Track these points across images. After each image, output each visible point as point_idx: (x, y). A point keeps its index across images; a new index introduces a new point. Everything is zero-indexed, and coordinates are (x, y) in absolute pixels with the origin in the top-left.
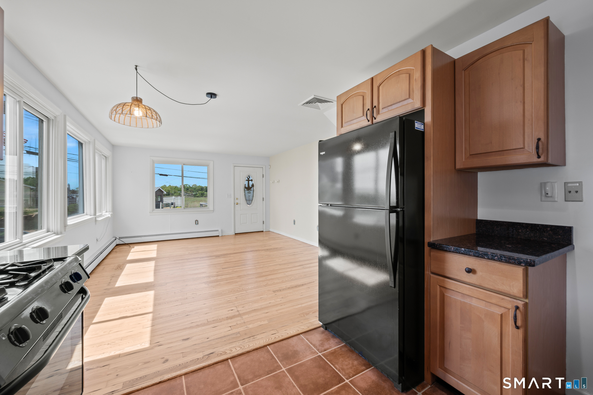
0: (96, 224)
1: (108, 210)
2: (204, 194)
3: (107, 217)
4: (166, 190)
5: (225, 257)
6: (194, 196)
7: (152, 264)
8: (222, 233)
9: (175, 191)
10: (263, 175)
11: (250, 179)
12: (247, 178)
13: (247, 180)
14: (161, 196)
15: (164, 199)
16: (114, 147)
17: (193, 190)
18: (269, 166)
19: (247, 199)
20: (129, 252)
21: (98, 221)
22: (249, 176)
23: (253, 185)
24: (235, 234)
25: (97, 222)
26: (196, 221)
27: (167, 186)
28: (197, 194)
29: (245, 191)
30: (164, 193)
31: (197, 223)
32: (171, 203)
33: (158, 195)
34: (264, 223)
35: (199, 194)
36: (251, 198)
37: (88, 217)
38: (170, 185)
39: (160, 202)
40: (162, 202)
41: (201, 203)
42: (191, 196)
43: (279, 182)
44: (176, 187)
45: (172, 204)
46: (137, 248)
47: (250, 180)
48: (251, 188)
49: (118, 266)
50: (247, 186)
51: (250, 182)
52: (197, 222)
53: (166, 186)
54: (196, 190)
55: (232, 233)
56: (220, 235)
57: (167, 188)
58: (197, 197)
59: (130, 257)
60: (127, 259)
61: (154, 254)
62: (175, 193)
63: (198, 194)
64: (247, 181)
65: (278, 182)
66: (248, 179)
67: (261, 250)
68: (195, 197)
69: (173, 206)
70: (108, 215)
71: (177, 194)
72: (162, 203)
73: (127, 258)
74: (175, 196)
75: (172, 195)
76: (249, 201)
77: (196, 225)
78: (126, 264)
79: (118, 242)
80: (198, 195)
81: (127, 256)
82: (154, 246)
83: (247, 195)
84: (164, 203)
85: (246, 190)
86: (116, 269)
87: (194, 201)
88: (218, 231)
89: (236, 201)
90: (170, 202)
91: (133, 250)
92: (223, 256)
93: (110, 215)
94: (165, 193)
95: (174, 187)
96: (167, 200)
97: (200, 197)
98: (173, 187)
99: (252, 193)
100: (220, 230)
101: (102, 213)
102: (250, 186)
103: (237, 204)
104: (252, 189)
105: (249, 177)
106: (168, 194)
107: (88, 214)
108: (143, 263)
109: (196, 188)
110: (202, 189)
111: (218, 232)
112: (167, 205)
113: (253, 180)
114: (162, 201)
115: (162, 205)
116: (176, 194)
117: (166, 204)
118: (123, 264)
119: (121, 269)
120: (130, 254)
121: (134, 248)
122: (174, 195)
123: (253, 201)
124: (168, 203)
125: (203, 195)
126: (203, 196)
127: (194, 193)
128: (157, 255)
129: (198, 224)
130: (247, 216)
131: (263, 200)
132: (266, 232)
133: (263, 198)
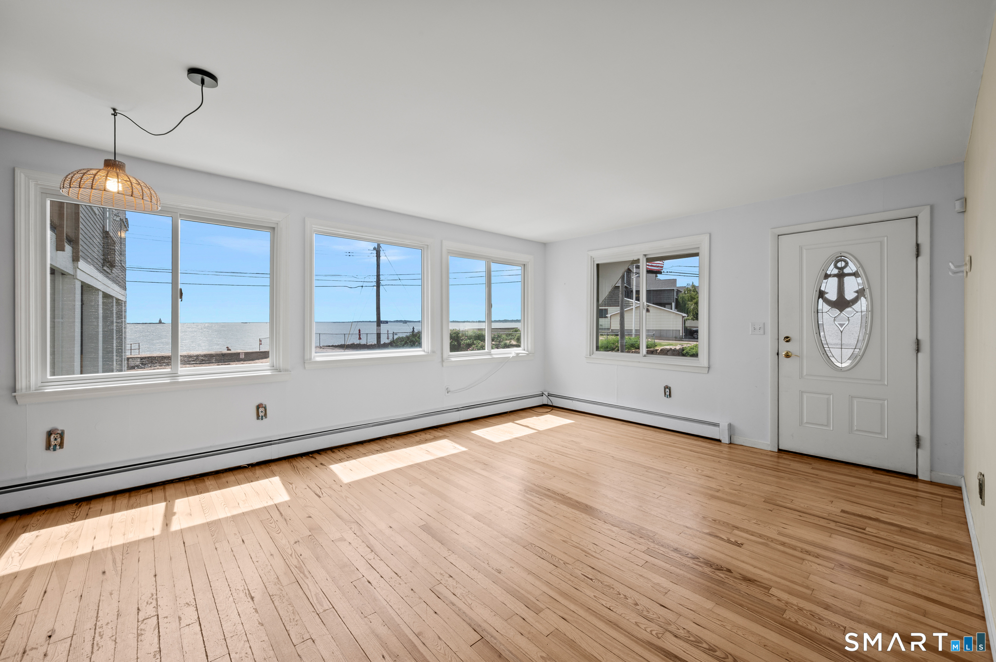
0: (442, 365)
8: (730, 434)
11: (847, 270)
13: (830, 276)
16: (545, 246)
18: (959, 203)
20: (513, 422)
21: (448, 361)
22: (842, 260)
23: (861, 292)
24: (780, 450)
25: (445, 363)
26: (665, 387)
29: (820, 312)
31: (668, 394)
34: (925, 443)
47: (850, 275)
48: (855, 300)
49: (435, 438)
50: (832, 297)
52: (668, 391)
55: (769, 445)
56: (725, 440)
60: (474, 432)
64: (834, 280)
66: (841, 270)
73: (478, 430)
77: (666, 398)
79: (545, 400)
85: (827, 308)
88: (721, 426)
89: (785, 347)
91: (528, 419)
93: (511, 356)
100: (724, 425)
102: (849, 296)
103: (788, 356)
105: (841, 265)
107: (425, 349)
111: (716, 428)
118: (446, 437)
120: (507, 424)
121: (542, 416)
129: (670, 396)
130: (828, 400)
131: (918, 350)
132: (931, 483)
133: (918, 342)
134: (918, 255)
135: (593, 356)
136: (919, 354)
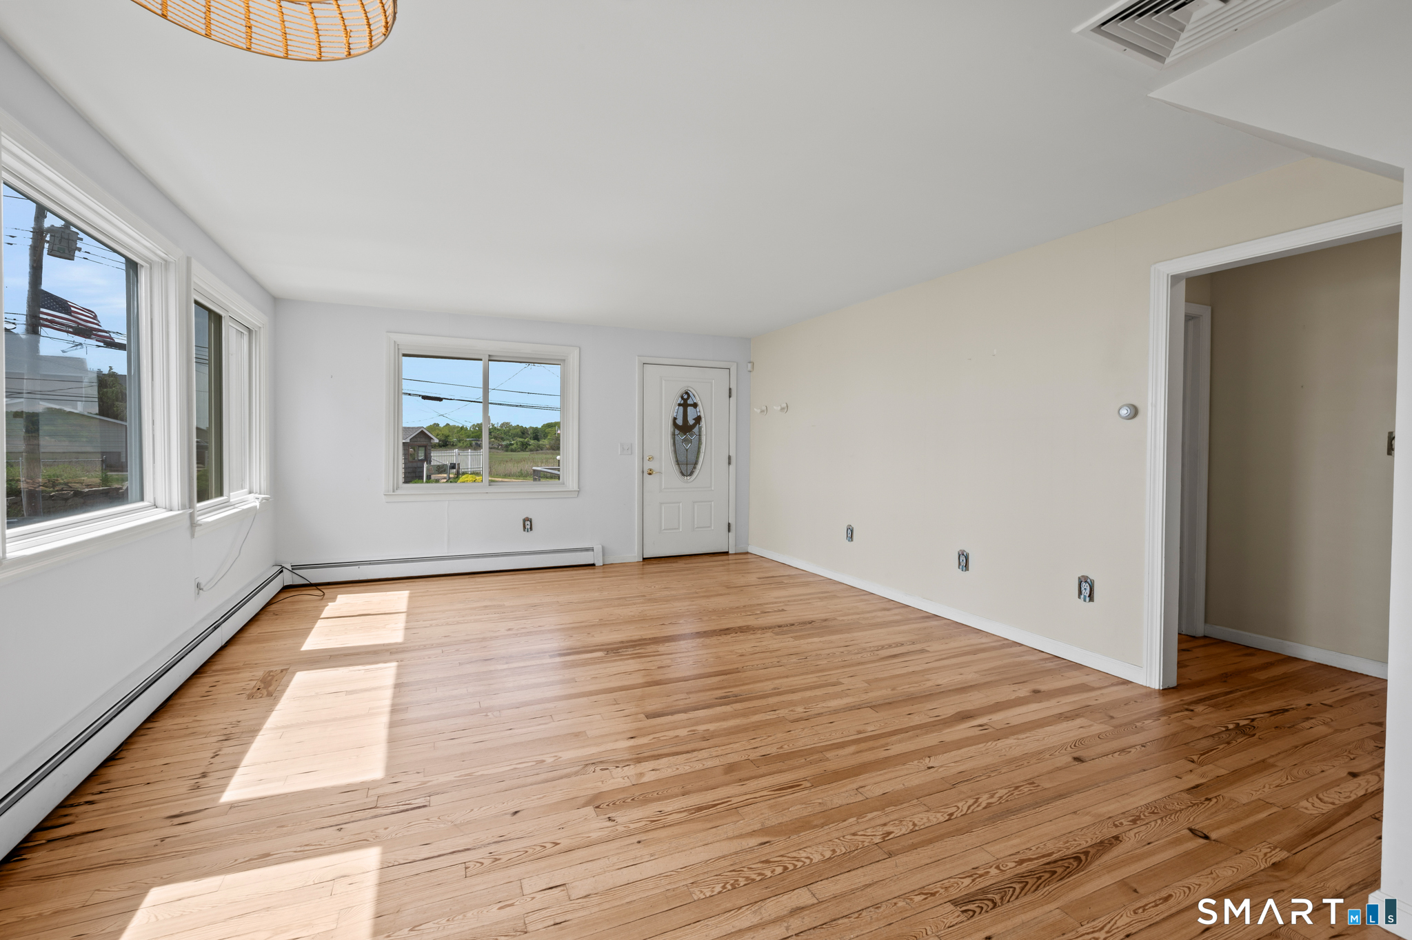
0: (193, 535)
1: (256, 487)
2: (530, 445)
3: (243, 510)
4: (438, 435)
5: (639, 656)
6: (505, 449)
7: (386, 672)
8: (603, 555)
9: (459, 437)
10: (730, 389)
11: (690, 402)
12: (682, 397)
13: (679, 405)
14: (425, 447)
15: (432, 454)
16: (276, 302)
17: (503, 436)
18: (750, 365)
19: (682, 458)
20: (317, 618)
21: (200, 525)
22: (687, 393)
23: (698, 420)
24: (644, 559)
25: (197, 529)
26: (525, 521)
27: (442, 425)
28: (511, 444)
29: (674, 435)
30: (432, 441)
31: (529, 527)
32: (451, 464)
33: (419, 446)
34: (733, 528)
35: (517, 444)
36: (691, 458)
37: (161, 514)
38: (448, 424)
39: (422, 461)
40: (429, 462)
41: (534, 468)
42: (498, 449)
43: (785, 409)
44: (462, 428)
45: (453, 466)
46: (344, 602)
47: (691, 405)
48: (694, 426)
49: (263, 680)
50: (680, 422)
51: (690, 409)
52: (528, 524)
53: (438, 425)
54: (510, 436)
55: (634, 556)
56: (599, 563)
57: (441, 429)
58: (512, 451)
59: (313, 642)
60: (304, 648)
61: (393, 633)
62: (459, 441)
63: (515, 446)
64: (681, 408)
65: (782, 409)
66: (685, 400)
67: (759, 629)
68: (507, 451)
69: (454, 470)
70: (253, 501)
71: (465, 444)
72: (427, 463)
73: (302, 644)
74: (460, 448)
75: (453, 446)
76: (687, 465)
77: (526, 533)
78: (294, 673)
79: (288, 578)
80: (513, 447)
81: (306, 632)
82: (398, 598)
83: (682, 447)
84: (432, 463)
85: (677, 432)
86: (251, 696)
87: (507, 462)
88: (592, 549)
89: (648, 465)
90: (448, 463)
91: (330, 609)
92: (630, 651)
93: (257, 504)
94: (436, 441)
95: (458, 427)
96: (440, 457)
97: (519, 451)
98: (454, 427)
99: (695, 442)
100: (598, 548)
101: (229, 496)
102: (691, 422)
103: (650, 474)
104: (696, 430)
105: (686, 397)
106: (445, 444)
107: (159, 503)
108: (351, 668)
109: (509, 431)
110: (523, 433)
111: (591, 553)
112: (441, 469)
113: (699, 403)
114: (427, 459)
115: (428, 470)
116: (461, 444)
117: (439, 466)
118: (282, 671)
119: (270, 695)
120: (320, 623)
121: (333, 599)
122: (456, 445)
123: (699, 466)
124: (444, 465)
125: (527, 447)
126: (525, 449)
127: (504, 443)
128: (405, 635)
129: (531, 529)
130: (679, 507)
131: (729, 463)
132: (736, 554)
133: (729, 458)
134: (730, 397)
135: (398, 492)
136: (730, 466)
